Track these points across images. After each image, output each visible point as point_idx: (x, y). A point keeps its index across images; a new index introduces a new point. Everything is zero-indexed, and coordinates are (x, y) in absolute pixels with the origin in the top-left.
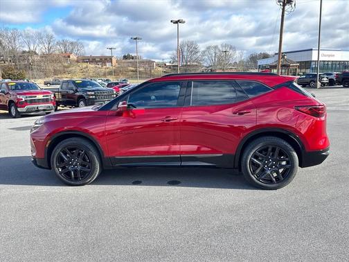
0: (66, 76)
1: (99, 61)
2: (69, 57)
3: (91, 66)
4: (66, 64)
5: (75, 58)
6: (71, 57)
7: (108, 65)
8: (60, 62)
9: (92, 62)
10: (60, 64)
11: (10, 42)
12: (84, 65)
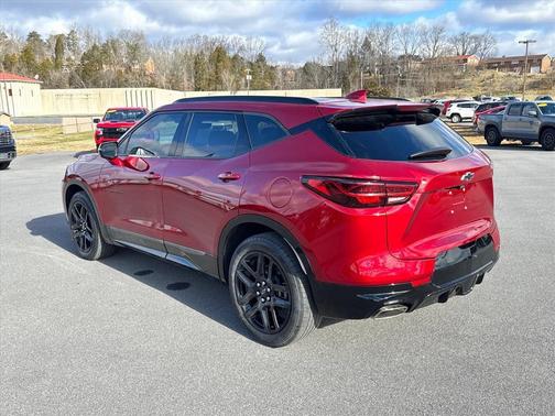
0: (454, 92)
1: (517, 66)
2: (466, 60)
3: (500, 74)
4: (458, 73)
5: (476, 62)
6: (469, 61)
7: (533, 71)
8: (450, 70)
9: (503, 67)
10: (448, 74)
11: (381, 44)
12: (488, 73)
